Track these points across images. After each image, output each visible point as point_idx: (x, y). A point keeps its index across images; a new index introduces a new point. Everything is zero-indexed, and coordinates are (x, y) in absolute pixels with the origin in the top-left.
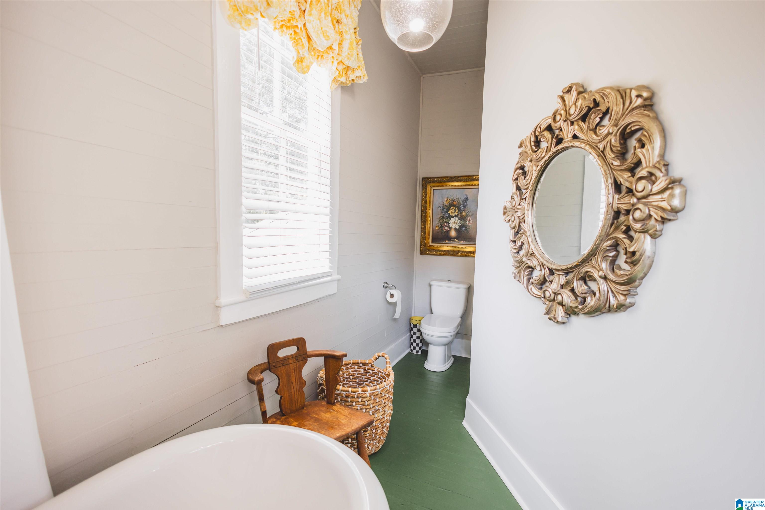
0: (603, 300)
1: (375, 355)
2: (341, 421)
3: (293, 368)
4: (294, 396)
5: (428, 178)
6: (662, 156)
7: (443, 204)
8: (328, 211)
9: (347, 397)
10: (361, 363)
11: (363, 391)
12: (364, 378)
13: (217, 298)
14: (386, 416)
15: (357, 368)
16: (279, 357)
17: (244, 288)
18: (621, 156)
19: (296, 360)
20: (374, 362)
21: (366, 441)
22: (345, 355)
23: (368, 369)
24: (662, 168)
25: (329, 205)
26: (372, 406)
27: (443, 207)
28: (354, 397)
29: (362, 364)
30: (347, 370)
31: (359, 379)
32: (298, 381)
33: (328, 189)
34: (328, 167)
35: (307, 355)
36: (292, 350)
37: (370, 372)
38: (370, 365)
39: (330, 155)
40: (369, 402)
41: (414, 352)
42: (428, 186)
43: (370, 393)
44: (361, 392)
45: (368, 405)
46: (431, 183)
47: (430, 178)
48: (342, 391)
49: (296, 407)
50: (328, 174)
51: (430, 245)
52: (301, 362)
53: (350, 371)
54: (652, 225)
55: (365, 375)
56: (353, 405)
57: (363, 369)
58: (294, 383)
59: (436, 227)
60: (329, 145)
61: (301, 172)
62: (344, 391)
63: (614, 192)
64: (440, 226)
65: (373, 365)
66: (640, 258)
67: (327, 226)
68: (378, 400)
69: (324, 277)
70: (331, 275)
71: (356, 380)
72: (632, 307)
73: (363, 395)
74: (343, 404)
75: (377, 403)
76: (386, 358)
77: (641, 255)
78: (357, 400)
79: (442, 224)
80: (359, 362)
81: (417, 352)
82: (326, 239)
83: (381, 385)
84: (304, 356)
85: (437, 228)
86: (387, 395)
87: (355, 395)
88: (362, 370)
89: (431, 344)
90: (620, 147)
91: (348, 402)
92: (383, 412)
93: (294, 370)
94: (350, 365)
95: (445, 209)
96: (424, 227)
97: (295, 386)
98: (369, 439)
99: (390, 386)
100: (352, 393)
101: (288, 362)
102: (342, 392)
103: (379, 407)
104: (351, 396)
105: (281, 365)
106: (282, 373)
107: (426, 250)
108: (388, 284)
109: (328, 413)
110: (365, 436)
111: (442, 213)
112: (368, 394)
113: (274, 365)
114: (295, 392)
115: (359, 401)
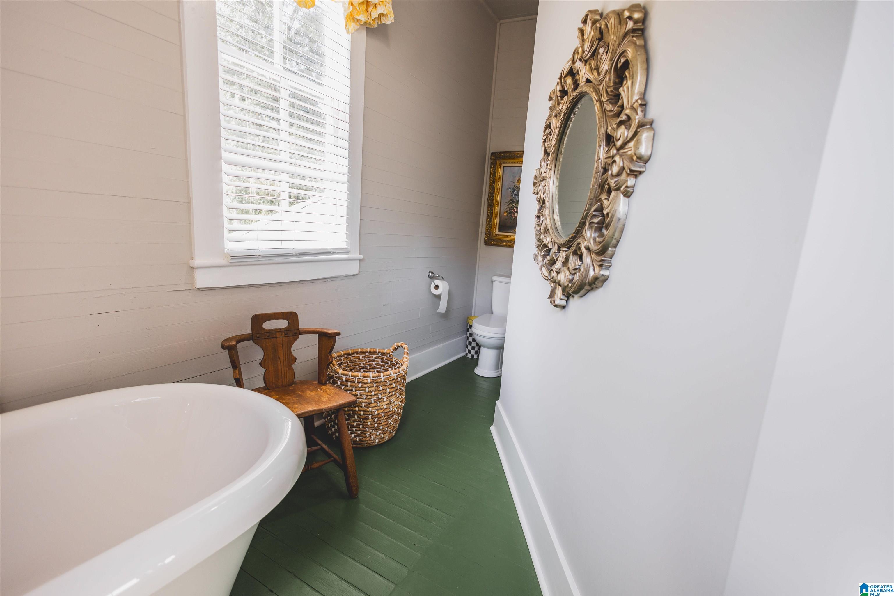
0: (585, 275)
1: (394, 345)
2: (322, 398)
3: (281, 342)
4: (281, 371)
5: (498, 152)
6: (643, 95)
7: (514, 185)
8: (345, 178)
9: (347, 381)
10: (379, 352)
11: (364, 377)
12: (382, 369)
13: (192, 258)
14: (392, 407)
15: (375, 358)
16: (264, 329)
17: (225, 252)
18: (616, 99)
19: (285, 334)
20: (393, 352)
21: (367, 429)
22: (339, 334)
23: (386, 359)
24: (638, 108)
25: (347, 172)
26: (373, 393)
27: (513, 189)
28: (354, 382)
29: (380, 354)
30: (364, 359)
31: (377, 370)
32: (287, 356)
33: (346, 153)
34: (347, 126)
35: (299, 331)
36: (283, 324)
37: (388, 363)
38: (388, 355)
39: (348, 112)
40: (370, 389)
41: (469, 356)
42: (497, 162)
43: (372, 379)
44: (361, 377)
45: (369, 392)
46: (501, 158)
47: (500, 152)
48: (342, 374)
49: (282, 383)
50: (346, 135)
51: (496, 234)
52: (291, 337)
53: (367, 361)
54: (623, 180)
55: (383, 366)
56: (352, 390)
57: (381, 359)
58: (282, 359)
59: (505, 212)
60: (348, 100)
61: (319, 133)
62: (344, 374)
63: (604, 145)
64: (509, 212)
65: (391, 355)
66: (611, 221)
67: (345, 196)
68: (381, 388)
69: (336, 252)
70: (348, 252)
71: (373, 371)
72: (607, 281)
73: (363, 380)
74: (343, 388)
75: (380, 390)
76: (404, 348)
77: (612, 217)
78: (357, 385)
79: (512, 210)
80: (377, 352)
81: (472, 356)
82: (343, 211)
83: (387, 373)
84: (295, 332)
85: (506, 214)
86: (394, 385)
87: (356, 379)
88: (380, 361)
89: (483, 346)
90: (613, 87)
91: (347, 386)
92: (388, 402)
93: (282, 345)
94: (367, 354)
95: (516, 191)
96: (490, 213)
97: (282, 361)
98: (371, 428)
99: (397, 376)
100: (352, 378)
101: (275, 336)
102: (342, 376)
103: (383, 395)
104: (351, 380)
105: (267, 337)
106: (267, 345)
107: (491, 240)
108: (433, 274)
109: (314, 392)
110: (366, 424)
111: (512, 195)
112: (369, 380)
113: (258, 336)
114: (282, 367)
115: (359, 387)
